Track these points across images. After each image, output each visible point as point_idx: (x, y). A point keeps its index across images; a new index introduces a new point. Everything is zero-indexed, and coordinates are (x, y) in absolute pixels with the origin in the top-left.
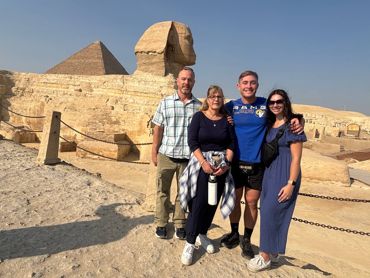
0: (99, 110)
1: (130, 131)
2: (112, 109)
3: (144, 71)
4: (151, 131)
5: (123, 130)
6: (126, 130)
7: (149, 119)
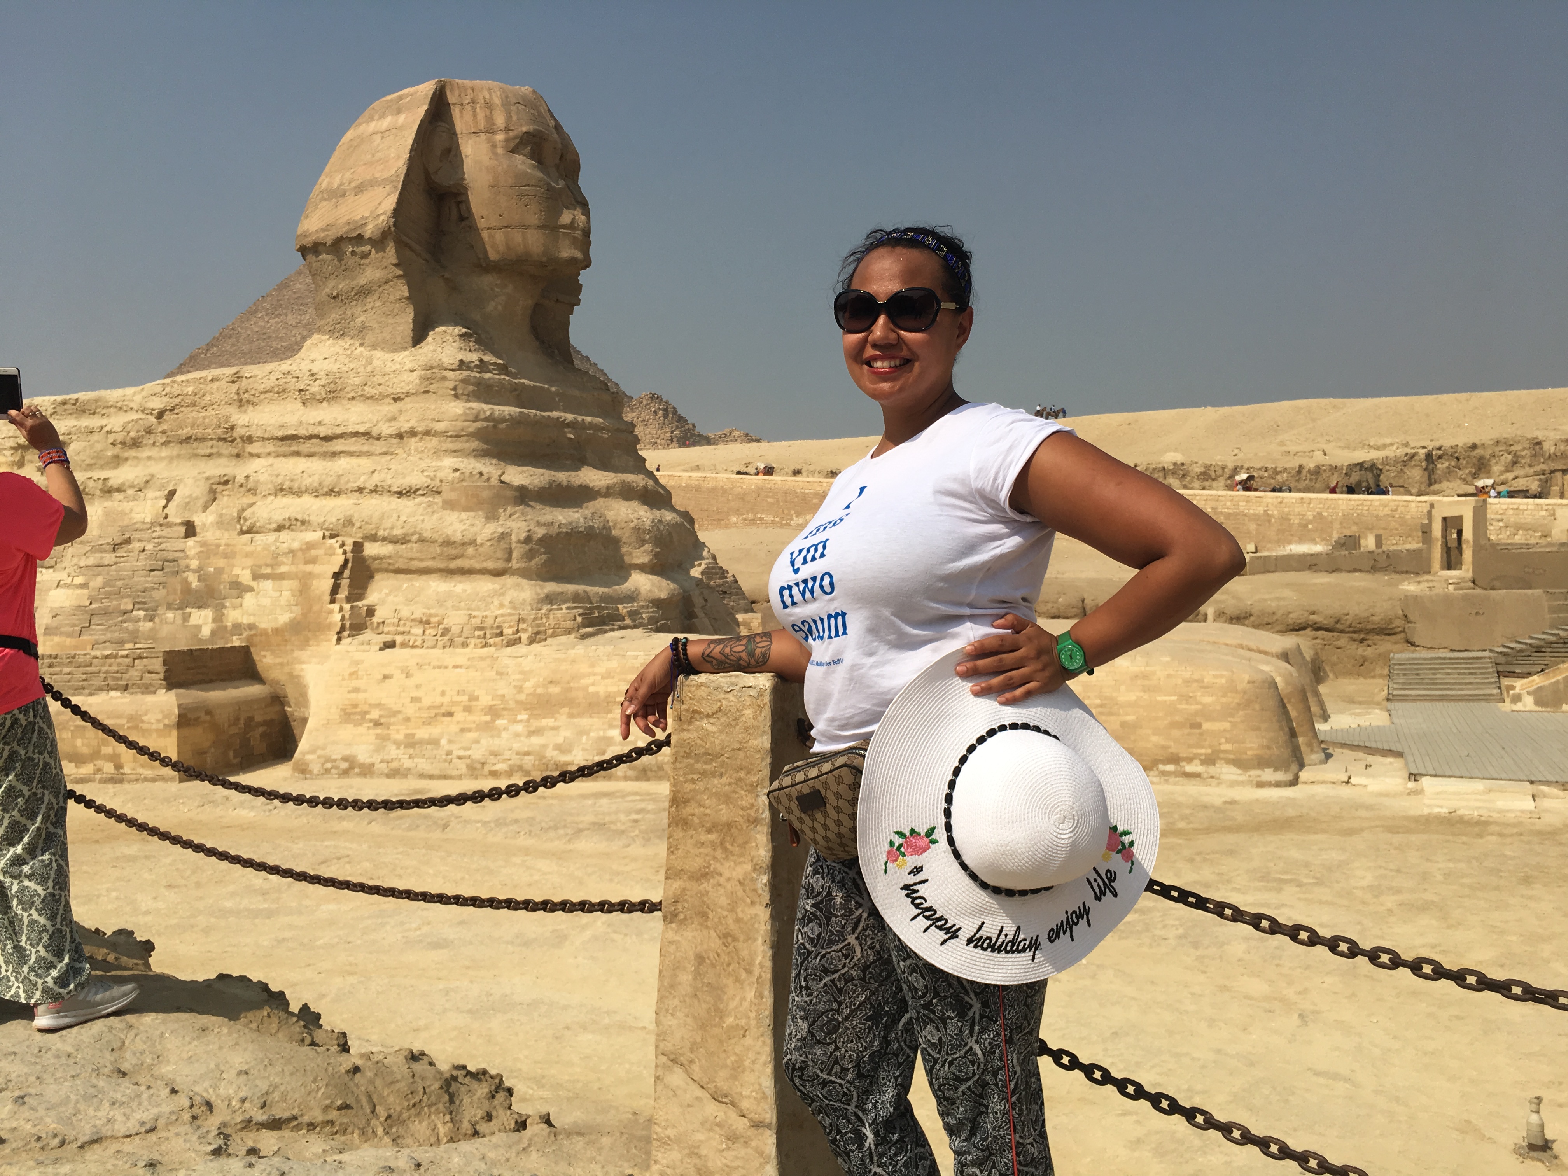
0: (136, 546)
1: (265, 630)
2: (186, 536)
3: (337, 334)
4: (347, 616)
5: (237, 628)
6: (250, 629)
7: (340, 559)
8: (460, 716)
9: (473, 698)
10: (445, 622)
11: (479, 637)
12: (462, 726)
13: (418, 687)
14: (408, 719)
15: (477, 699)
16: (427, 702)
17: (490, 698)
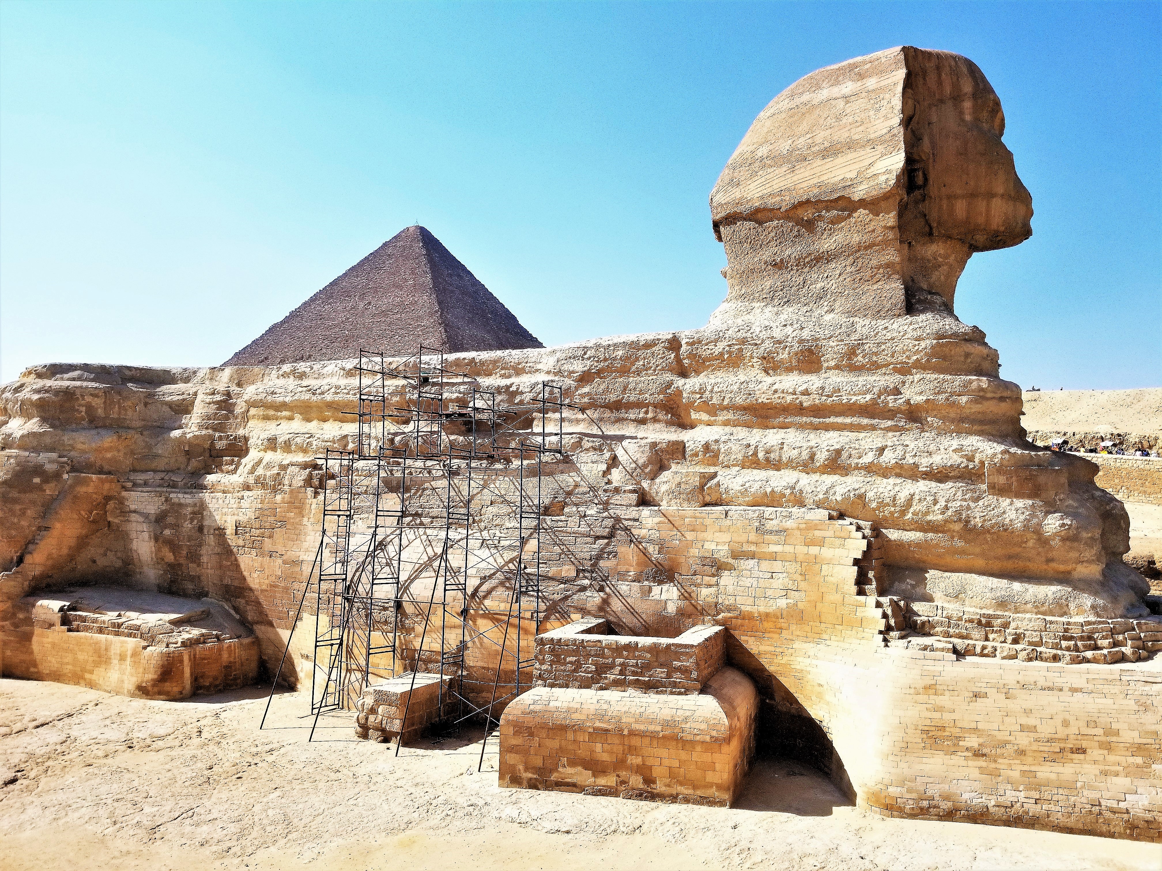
2: (638, 505)
4: (889, 612)
6: (729, 609)
7: (863, 545)
8: (1095, 753)
9: (1109, 732)
10: (1013, 625)
11: (1068, 649)
12: (1102, 767)
13: (1028, 712)
14: (1021, 753)
15: (1117, 733)
16: (1046, 730)
17: (1136, 734)
